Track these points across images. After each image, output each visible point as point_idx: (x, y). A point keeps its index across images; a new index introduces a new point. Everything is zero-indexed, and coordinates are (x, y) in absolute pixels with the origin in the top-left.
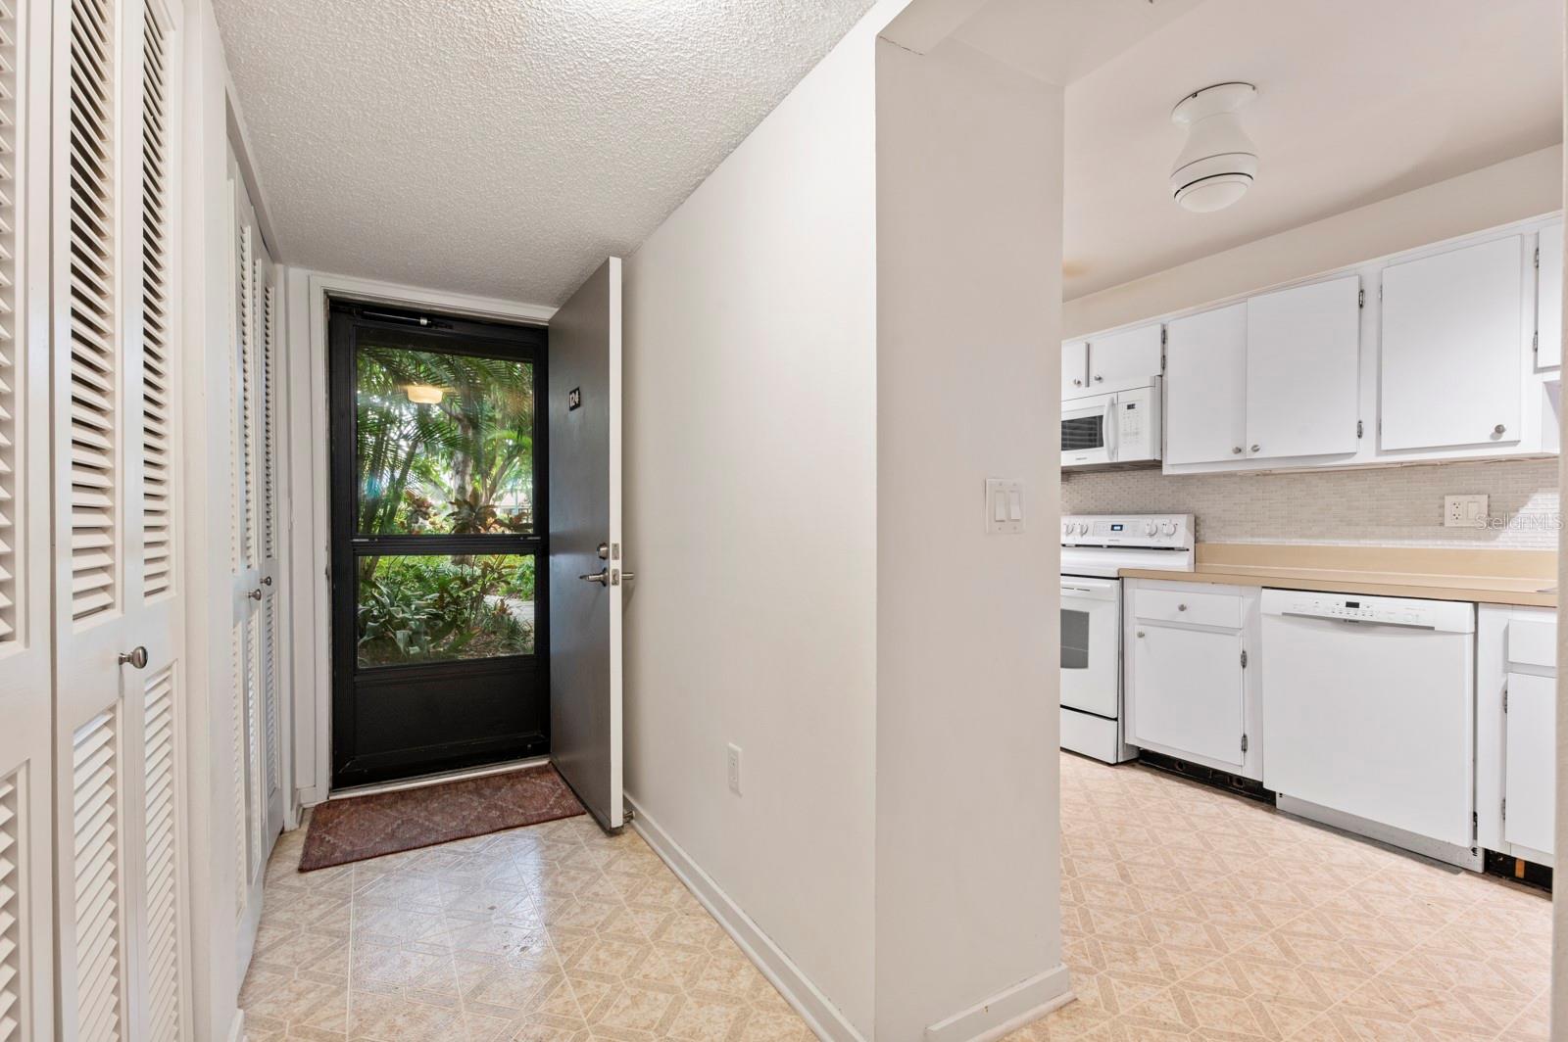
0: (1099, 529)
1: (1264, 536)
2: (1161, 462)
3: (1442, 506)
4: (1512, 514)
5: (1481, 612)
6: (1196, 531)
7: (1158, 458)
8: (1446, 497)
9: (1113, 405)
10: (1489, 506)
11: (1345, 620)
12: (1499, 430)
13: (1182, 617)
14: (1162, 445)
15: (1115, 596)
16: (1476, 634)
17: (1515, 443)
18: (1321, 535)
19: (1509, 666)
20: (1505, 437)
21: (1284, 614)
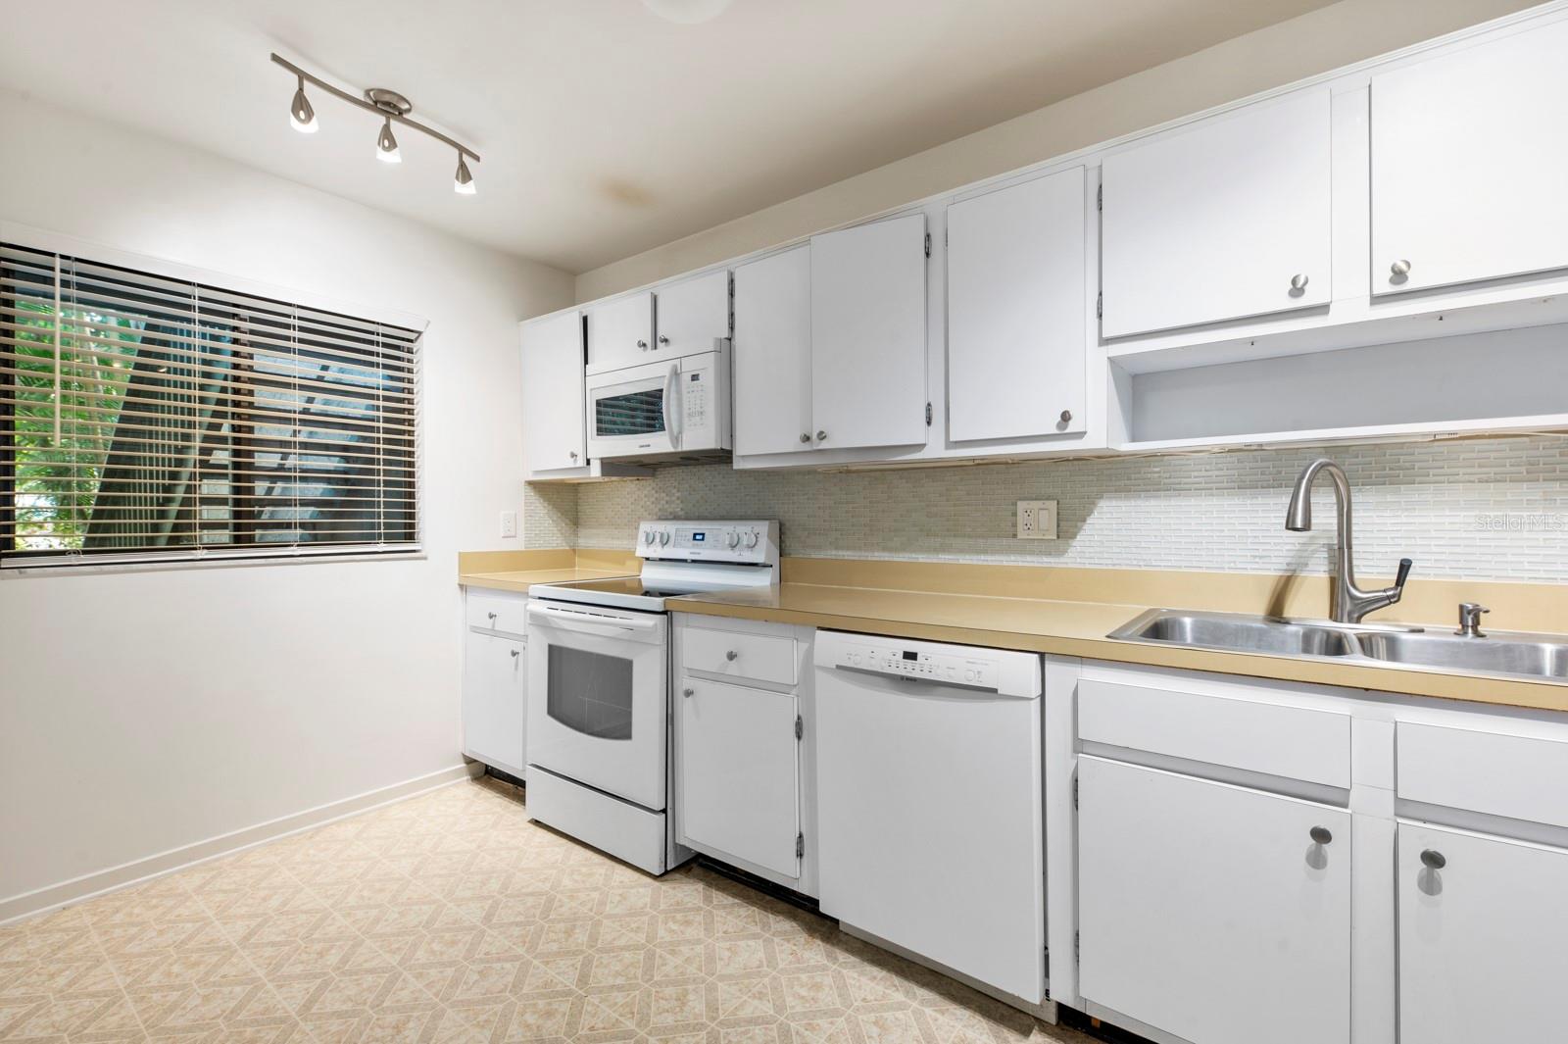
0: (679, 540)
1: (848, 548)
2: (730, 452)
3: (1015, 514)
4: (1079, 524)
5: (1048, 666)
6: (781, 541)
7: (728, 448)
8: (1019, 503)
9: (676, 374)
10: (1058, 514)
11: (902, 678)
12: (1066, 417)
13: (733, 668)
14: (729, 427)
15: (660, 638)
16: (1043, 696)
17: (1080, 435)
18: (903, 548)
19: (1079, 745)
20: (1072, 427)
21: (838, 667)
